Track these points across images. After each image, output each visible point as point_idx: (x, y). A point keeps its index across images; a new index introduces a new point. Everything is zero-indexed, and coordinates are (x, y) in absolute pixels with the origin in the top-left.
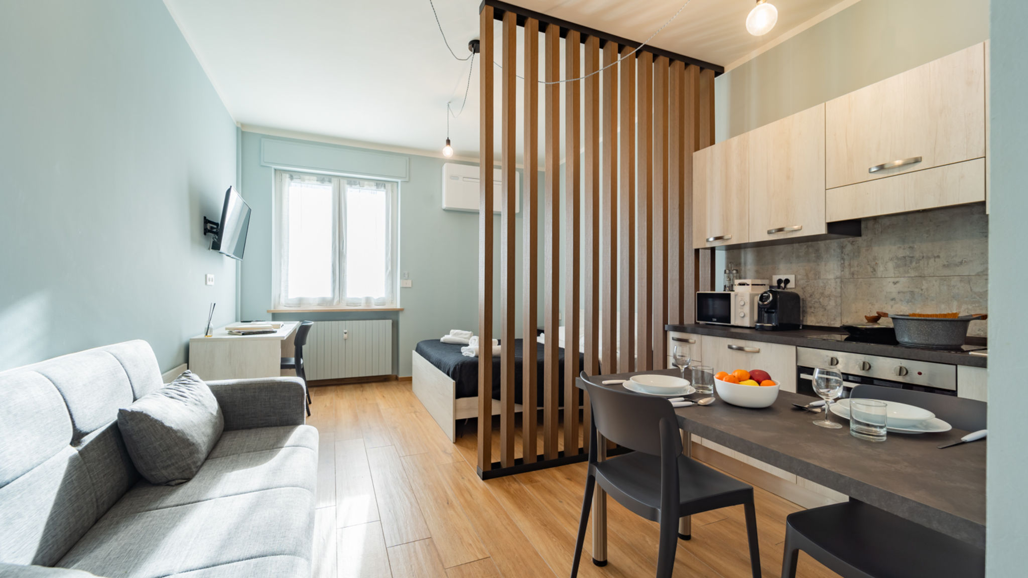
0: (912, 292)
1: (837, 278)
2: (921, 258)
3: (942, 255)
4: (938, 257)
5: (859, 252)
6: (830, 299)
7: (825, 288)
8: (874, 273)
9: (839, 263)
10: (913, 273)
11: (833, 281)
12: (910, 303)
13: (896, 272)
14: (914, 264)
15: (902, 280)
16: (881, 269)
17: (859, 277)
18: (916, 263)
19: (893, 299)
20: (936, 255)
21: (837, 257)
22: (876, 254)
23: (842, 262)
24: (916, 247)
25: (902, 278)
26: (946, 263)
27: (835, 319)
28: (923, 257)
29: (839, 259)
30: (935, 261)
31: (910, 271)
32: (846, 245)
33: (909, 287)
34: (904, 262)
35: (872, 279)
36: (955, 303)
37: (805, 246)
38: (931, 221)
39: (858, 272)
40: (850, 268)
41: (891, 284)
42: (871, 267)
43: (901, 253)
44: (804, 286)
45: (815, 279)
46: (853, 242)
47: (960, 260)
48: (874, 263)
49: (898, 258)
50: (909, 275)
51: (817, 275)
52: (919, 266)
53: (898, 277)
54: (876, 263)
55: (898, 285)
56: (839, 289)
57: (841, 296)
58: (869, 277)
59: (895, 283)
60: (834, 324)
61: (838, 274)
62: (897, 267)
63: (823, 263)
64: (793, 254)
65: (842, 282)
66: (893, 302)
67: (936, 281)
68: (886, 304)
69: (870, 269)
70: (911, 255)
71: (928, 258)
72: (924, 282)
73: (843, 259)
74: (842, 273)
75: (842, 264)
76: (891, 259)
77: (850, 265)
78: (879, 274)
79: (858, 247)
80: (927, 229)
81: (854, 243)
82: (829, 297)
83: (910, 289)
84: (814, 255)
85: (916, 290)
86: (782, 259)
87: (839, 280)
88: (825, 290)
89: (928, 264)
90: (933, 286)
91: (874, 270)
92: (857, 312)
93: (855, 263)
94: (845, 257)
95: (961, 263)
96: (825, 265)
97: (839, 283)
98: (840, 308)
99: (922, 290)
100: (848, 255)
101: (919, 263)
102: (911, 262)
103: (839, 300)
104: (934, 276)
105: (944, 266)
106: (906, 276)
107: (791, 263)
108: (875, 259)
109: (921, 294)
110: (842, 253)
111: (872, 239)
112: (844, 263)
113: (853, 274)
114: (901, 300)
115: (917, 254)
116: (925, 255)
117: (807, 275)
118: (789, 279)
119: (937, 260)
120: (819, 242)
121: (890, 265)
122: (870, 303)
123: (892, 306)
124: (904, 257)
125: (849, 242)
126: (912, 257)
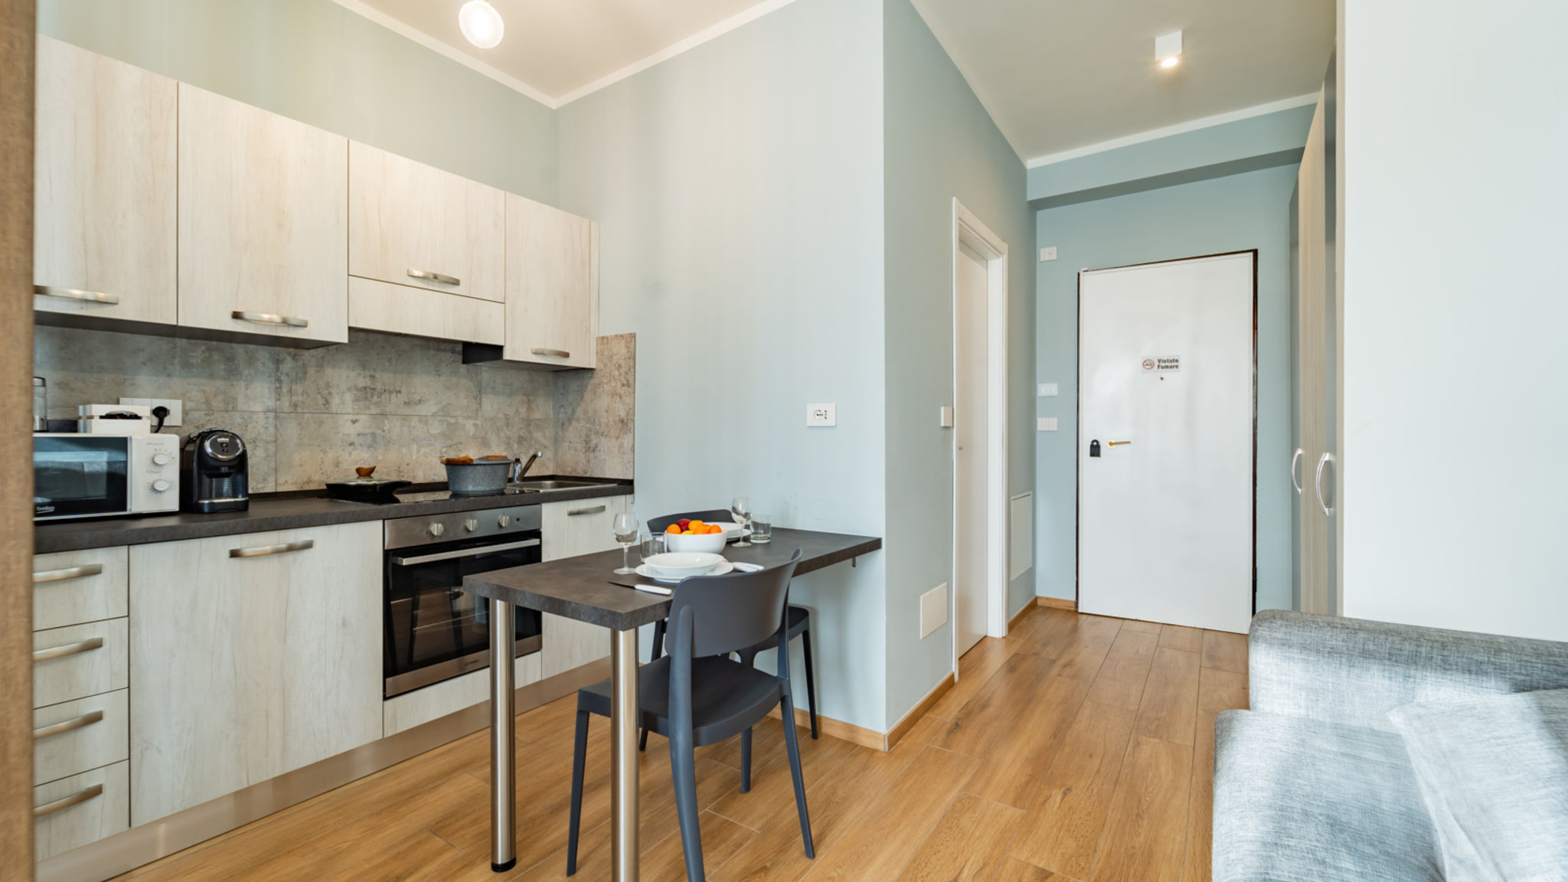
0: (373, 434)
1: (268, 411)
2: (383, 391)
3: (403, 390)
4: (400, 392)
5: (305, 373)
6: (256, 446)
7: (246, 426)
8: (327, 406)
9: (273, 387)
10: (374, 411)
11: (262, 415)
12: (371, 449)
13: (355, 407)
14: (375, 398)
15: (363, 418)
16: (335, 401)
17: (305, 411)
18: (378, 397)
19: (352, 444)
20: (398, 389)
21: (269, 376)
22: (330, 380)
23: (278, 385)
24: (377, 376)
25: (363, 416)
26: (407, 400)
27: (264, 479)
28: (385, 391)
29: (273, 379)
30: (397, 397)
31: (371, 406)
32: (285, 358)
33: (370, 428)
34: (366, 394)
35: (323, 415)
36: (415, 447)
37: (204, 348)
38: (393, 347)
39: (303, 403)
40: (291, 397)
41: (349, 423)
42: (323, 397)
43: (362, 382)
44: (201, 422)
45: (227, 411)
46: (295, 355)
47: (419, 398)
48: (327, 392)
49: (357, 389)
50: (370, 412)
51: (230, 405)
52: (381, 402)
53: (358, 414)
54: (330, 393)
55: (357, 424)
56: (272, 430)
57: (275, 442)
58: (320, 411)
59: (354, 422)
60: (264, 488)
61: (271, 403)
62: (357, 400)
63: (242, 383)
64: (174, 357)
65: (276, 417)
66: (352, 447)
67: (398, 421)
68: (343, 450)
69: (321, 401)
70: (372, 387)
71: (390, 392)
72: (386, 422)
73: (279, 381)
74: (278, 402)
75: (277, 388)
76: (349, 389)
77: (290, 391)
78: (334, 408)
79: (304, 364)
80: (389, 356)
81: (297, 357)
82: (254, 442)
83: (371, 430)
84: (223, 367)
85: (378, 432)
86: (144, 364)
87: (271, 415)
88: (246, 430)
89: (390, 400)
90: (395, 426)
91: (327, 402)
92: (301, 465)
93: (299, 388)
94: (283, 378)
95: (420, 401)
96: (247, 389)
97: (271, 420)
98: (274, 459)
99: (384, 431)
100: (287, 374)
101: (381, 397)
102: (372, 396)
103: (272, 448)
104: (395, 415)
105: (405, 403)
106: (367, 412)
107: (169, 375)
108: (328, 385)
109: (383, 437)
110: (278, 369)
111: (323, 357)
112: (280, 388)
113: (296, 406)
114: (361, 445)
115: (379, 387)
116: (387, 388)
117: (207, 402)
118: (168, 407)
119: (399, 395)
120: (235, 346)
121: (348, 397)
122: (322, 450)
123: (350, 454)
124: (365, 388)
125: (289, 354)
126: (374, 389)
